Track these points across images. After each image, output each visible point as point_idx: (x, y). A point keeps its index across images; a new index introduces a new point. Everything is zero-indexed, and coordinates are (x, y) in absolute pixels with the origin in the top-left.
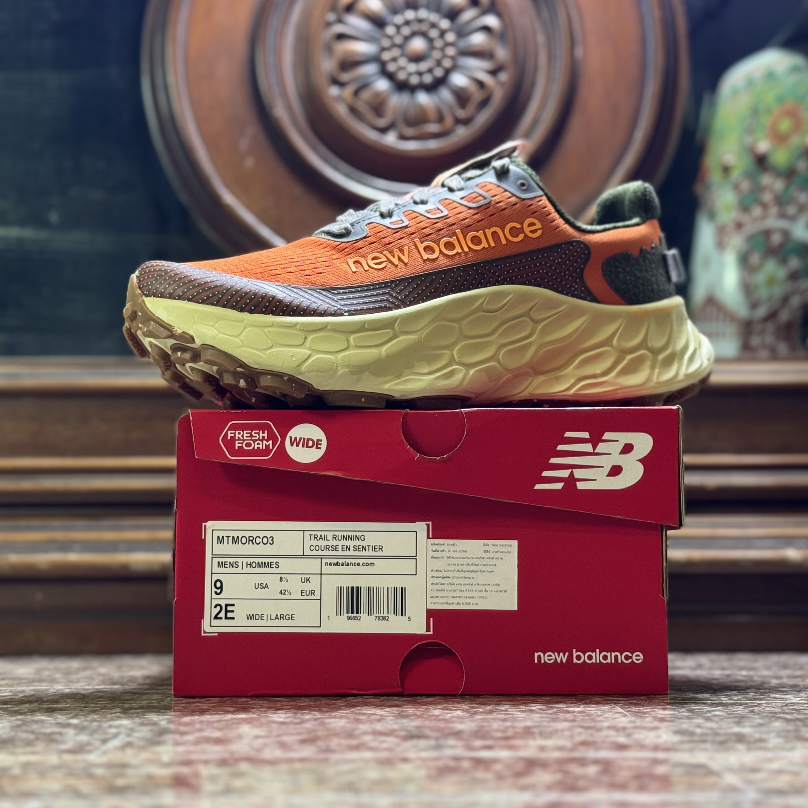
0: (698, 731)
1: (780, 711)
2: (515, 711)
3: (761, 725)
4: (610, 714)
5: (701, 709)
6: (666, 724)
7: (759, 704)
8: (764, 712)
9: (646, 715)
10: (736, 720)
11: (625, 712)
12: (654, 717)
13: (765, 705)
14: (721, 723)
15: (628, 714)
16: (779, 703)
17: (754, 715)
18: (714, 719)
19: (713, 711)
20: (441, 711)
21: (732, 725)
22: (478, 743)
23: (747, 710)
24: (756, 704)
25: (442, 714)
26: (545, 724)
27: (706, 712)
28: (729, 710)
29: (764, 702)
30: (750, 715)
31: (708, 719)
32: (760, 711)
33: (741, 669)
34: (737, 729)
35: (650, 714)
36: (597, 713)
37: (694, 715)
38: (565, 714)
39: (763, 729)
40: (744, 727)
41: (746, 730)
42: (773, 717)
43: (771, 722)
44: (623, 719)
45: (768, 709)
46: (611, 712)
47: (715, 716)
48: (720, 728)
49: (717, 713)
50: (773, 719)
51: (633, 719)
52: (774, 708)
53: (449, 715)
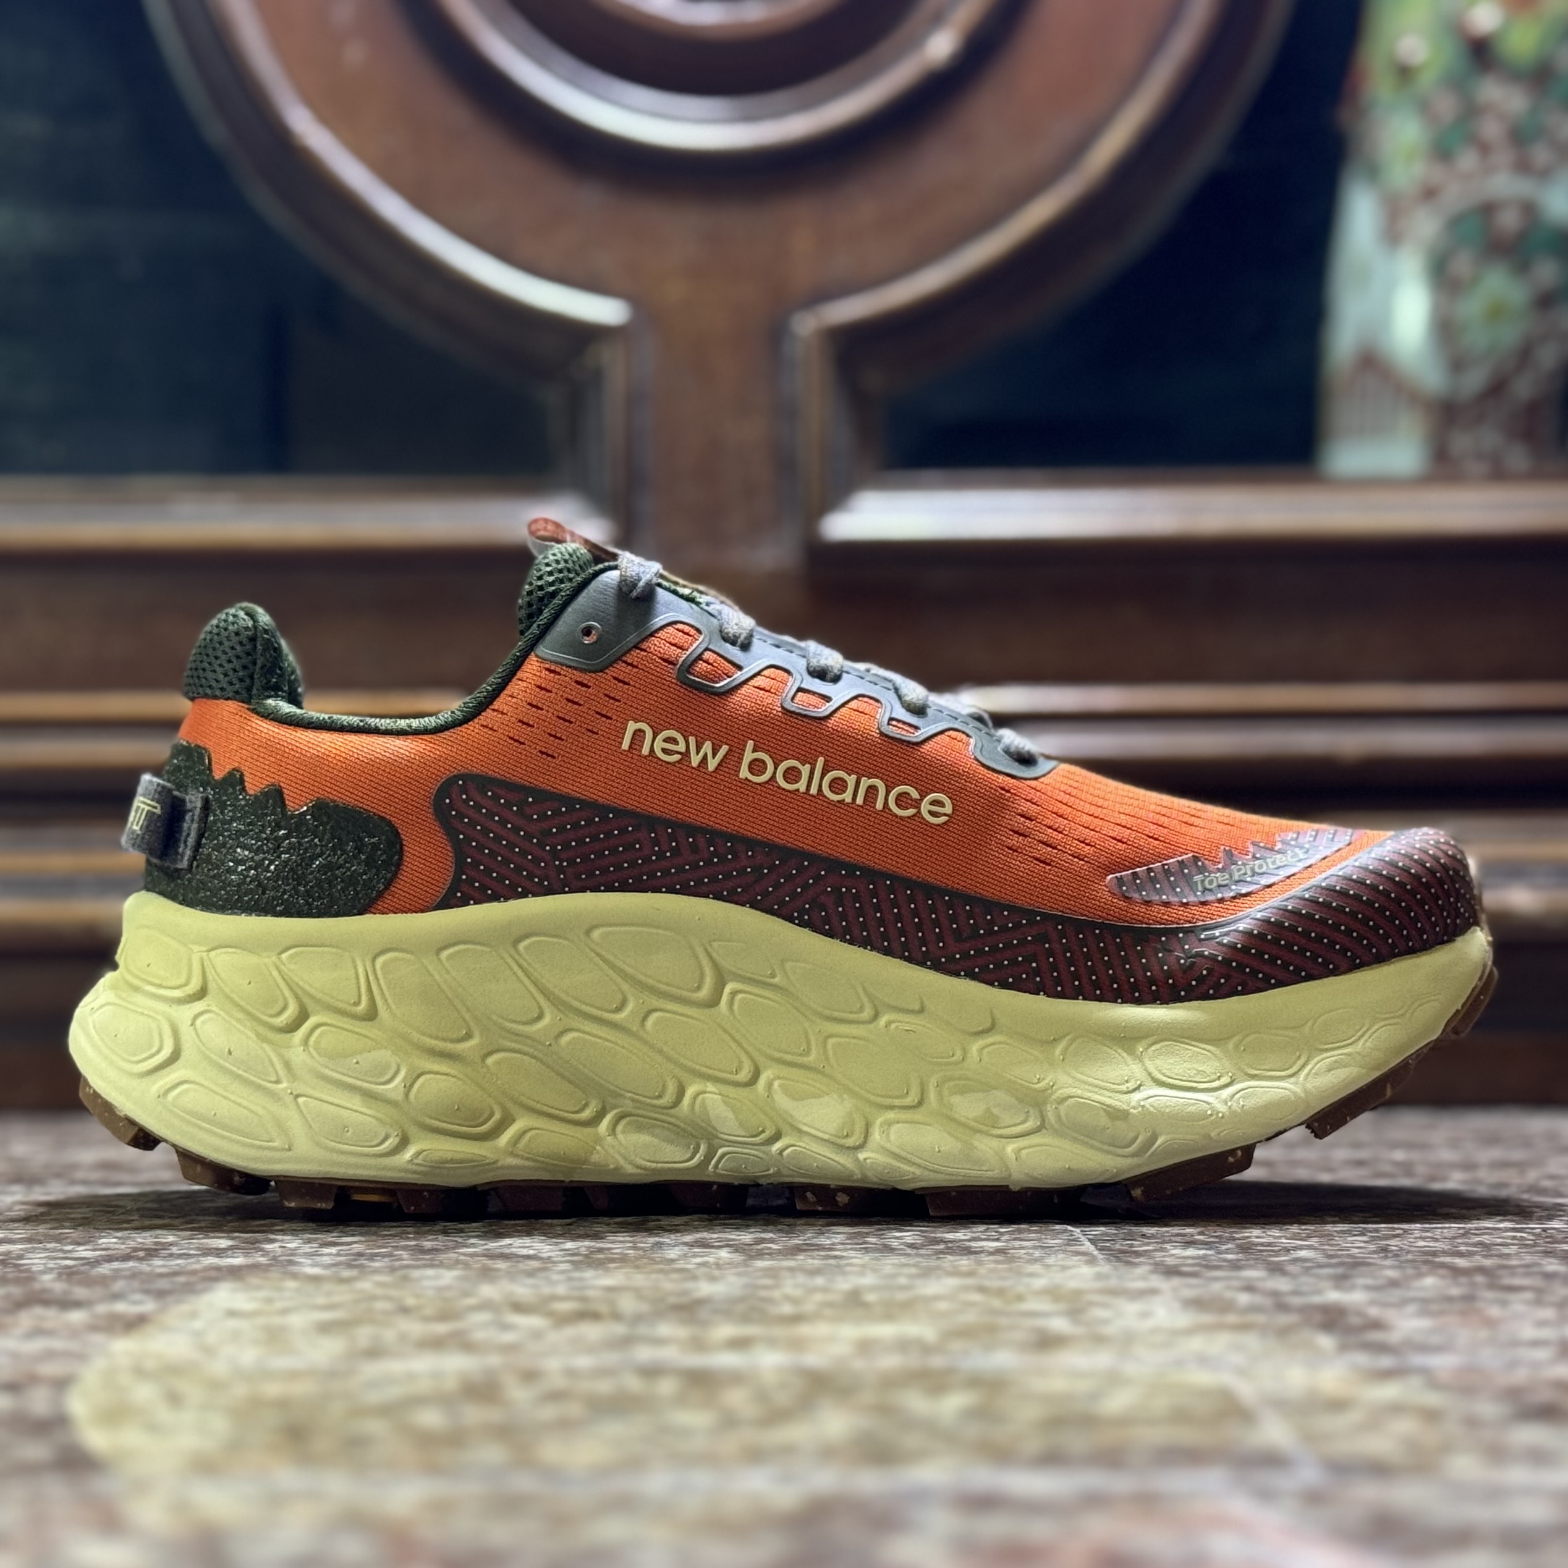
0: (1244, 1298)
1: (1446, 1248)
3: (1394, 1284)
4: (1061, 1256)
5: (1270, 1244)
6: (1176, 1281)
7: (1405, 1231)
8: (1408, 1252)
9: (1142, 1259)
10: (1340, 1270)
11: (1096, 1253)
12: (1156, 1264)
13: (1417, 1234)
14: (1304, 1279)
15: (1101, 1256)
16: (1450, 1228)
17: (1386, 1257)
18: (1290, 1268)
19: (1296, 1248)
20: (683, 1249)
21: (1325, 1284)
23: (1372, 1247)
24: (1398, 1232)
25: (684, 1256)
26: (903, 1282)
27: (1280, 1250)
28: (1332, 1245)
29: (1418, 1225)
30: (1375, 1259)
31: (1277, 1269)
32: (1401, 1249)
33: (1396, 1145)
34: (1333, 1296)
35: (1150, 1257)
36: (1031, 1254)
37: (1248, 1260)
38: (959, 1258)
39: (1396, 1294)
40: (1352, 1288)
41: (1354, 1297)
42: (1426, 1262)
43: (1420, 1275)
44: (1086, 1271)
45: (1421, 1243)
47: (1296, 1260)
48: (1295, 1293)
49: (1303, 1254)
50: (1425, 1269)
51: (1105, 1268)
52: (1436, 1240)
53: (699, 1260)
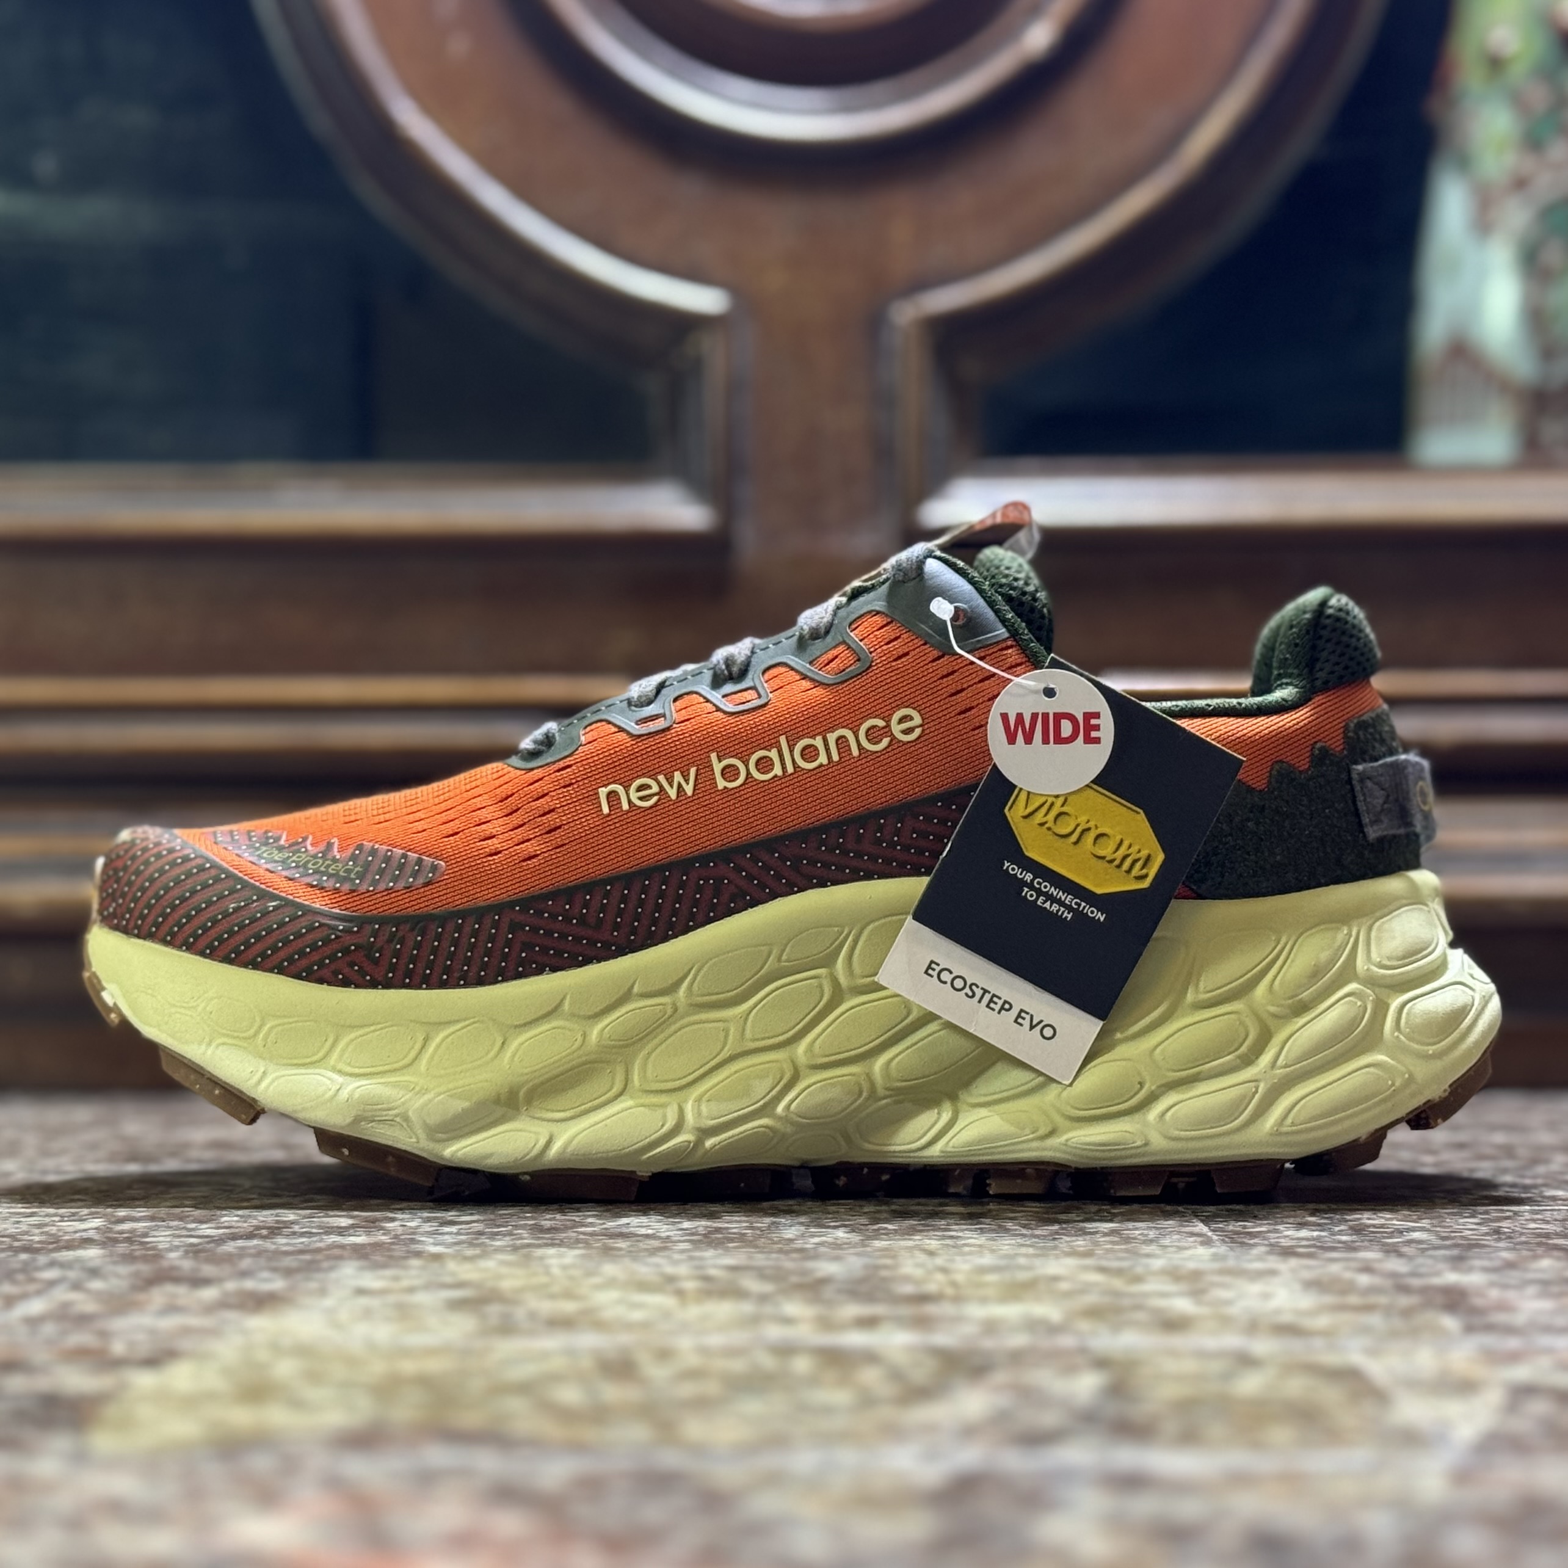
0: (1364, 1280)
1: (1559, 1229)
2: (966, 1230)
3: (1510, 1265)
4: (1176, 1237)
5: (1382, 1226)
6: (1293, 1262)
7: (1516, 1213)
8: (1522, 1234)
9: (1256, 1241)
10: (1455, 1252)
11: (1210, 1234)
12: (1271, 1245)
13: (1527, 1216)
14: (1420, 1260)
15: (1215, 1238)
16: (1559, 1210)
17: (1499, 1240)
18: (1405, 1249)
19: (1409, 1230)
20: (803, 1228)
21: (1441, 1266)
22: (852, 1310)
23: (1484, 1229)
24: (1508, 1214)
25: (803, 1236)
26: (1022, 1261)
27: (1393, 1232)
28: (1445, 1227)
29: (1527, 1208)
30: (1489, 1240)
31: (1393, 1251)
32: (1514, 1231)
33: (1494, 1128)
34: (1451, 1277)
35: (1265, 1239)
36: (1146, 1235)
37: (1362, 1241)
38: (1074, 1238)
39: (1514, 1276)
40: (1470, 1270)
41: (1472, 1279)
42: (1539, 1244)
43: (1536, 1257)
44: (1202, 1251)
45: (1533, 1225)
46: (1179, 1233)
47: (1410, 1242)
48: (1414, 1274)
49: (1416, 1235)
50: (1540, 1251)
51: (1222, 1249)
52: (1548, 1222)
53: (816, 1240)
